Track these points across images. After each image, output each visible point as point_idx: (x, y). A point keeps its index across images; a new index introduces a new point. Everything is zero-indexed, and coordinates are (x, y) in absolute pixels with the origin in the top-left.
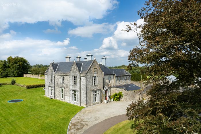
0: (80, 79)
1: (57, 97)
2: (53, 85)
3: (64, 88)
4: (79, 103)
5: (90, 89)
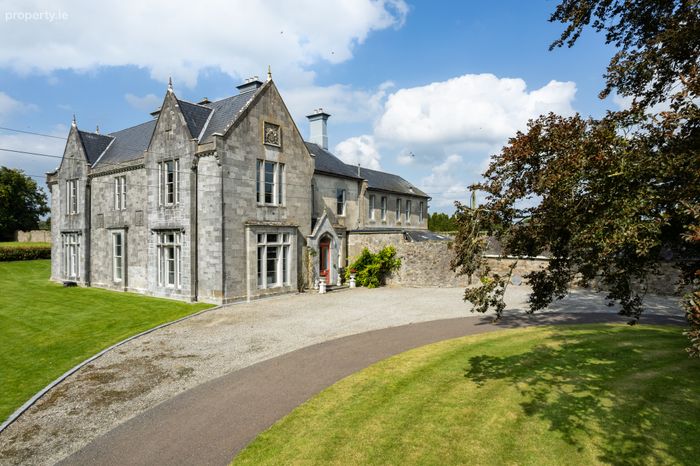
0: (195, 169)
1: (96, 275)
2: (81, 225)
3: (126, 229)
4: (189, 287)
5: (244, 219)
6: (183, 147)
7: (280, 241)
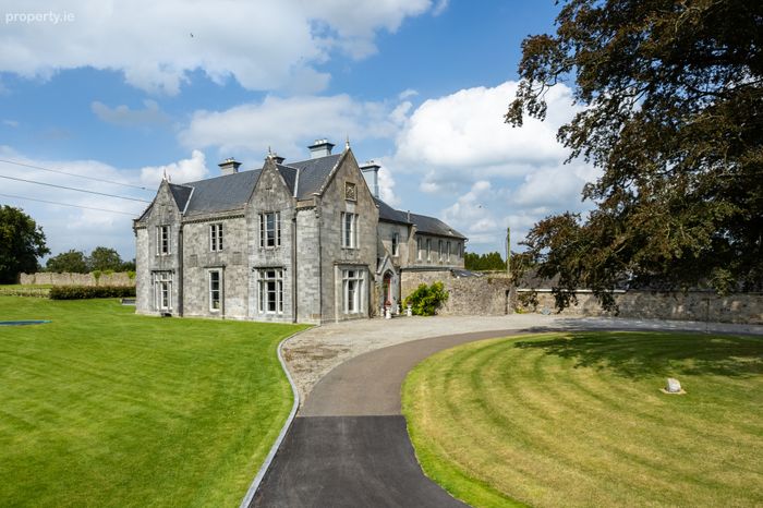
0: (294, 220)
2: (175, 264)
3: (224, 267)
4: (290, 313)
5: (333, 259)
6: (284, 203)
7: (357, 277)
